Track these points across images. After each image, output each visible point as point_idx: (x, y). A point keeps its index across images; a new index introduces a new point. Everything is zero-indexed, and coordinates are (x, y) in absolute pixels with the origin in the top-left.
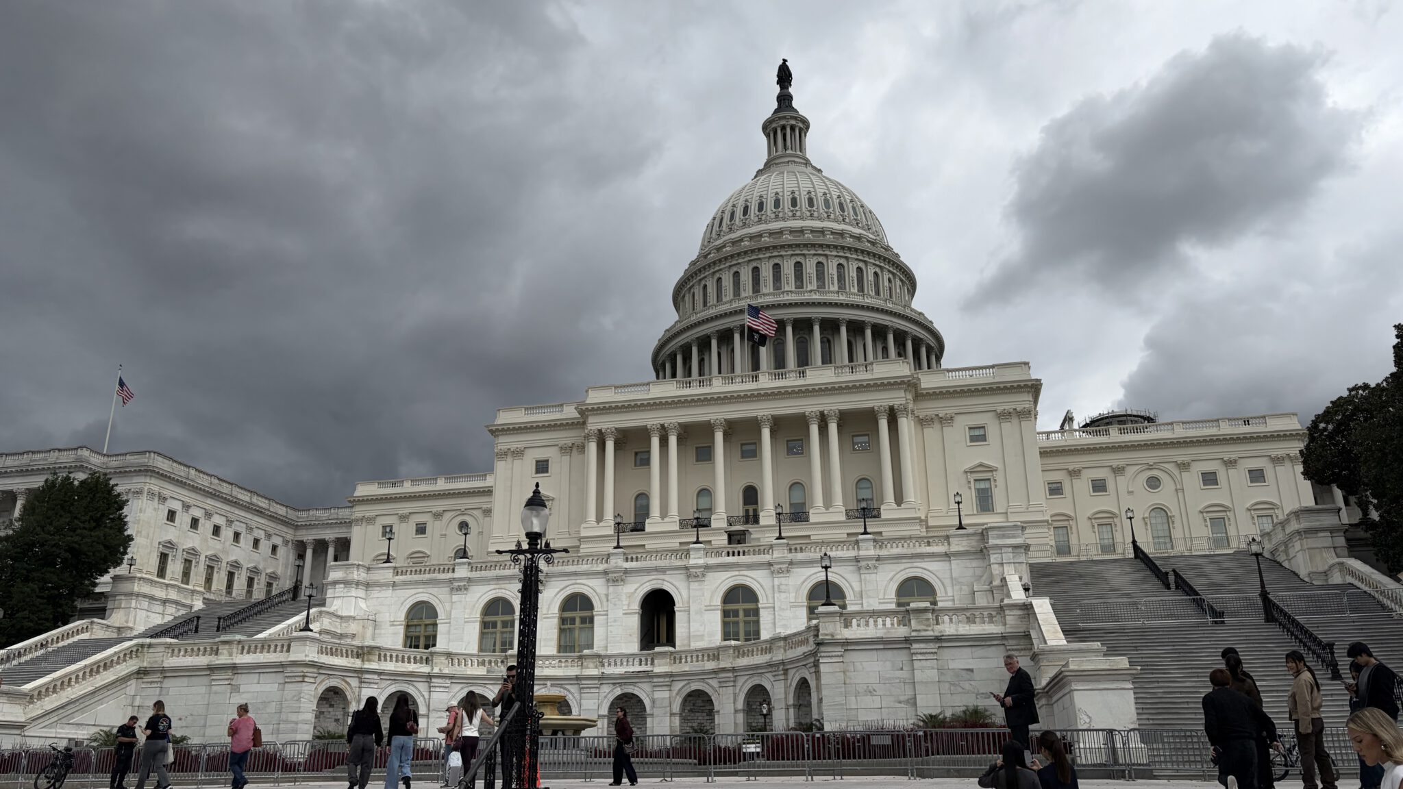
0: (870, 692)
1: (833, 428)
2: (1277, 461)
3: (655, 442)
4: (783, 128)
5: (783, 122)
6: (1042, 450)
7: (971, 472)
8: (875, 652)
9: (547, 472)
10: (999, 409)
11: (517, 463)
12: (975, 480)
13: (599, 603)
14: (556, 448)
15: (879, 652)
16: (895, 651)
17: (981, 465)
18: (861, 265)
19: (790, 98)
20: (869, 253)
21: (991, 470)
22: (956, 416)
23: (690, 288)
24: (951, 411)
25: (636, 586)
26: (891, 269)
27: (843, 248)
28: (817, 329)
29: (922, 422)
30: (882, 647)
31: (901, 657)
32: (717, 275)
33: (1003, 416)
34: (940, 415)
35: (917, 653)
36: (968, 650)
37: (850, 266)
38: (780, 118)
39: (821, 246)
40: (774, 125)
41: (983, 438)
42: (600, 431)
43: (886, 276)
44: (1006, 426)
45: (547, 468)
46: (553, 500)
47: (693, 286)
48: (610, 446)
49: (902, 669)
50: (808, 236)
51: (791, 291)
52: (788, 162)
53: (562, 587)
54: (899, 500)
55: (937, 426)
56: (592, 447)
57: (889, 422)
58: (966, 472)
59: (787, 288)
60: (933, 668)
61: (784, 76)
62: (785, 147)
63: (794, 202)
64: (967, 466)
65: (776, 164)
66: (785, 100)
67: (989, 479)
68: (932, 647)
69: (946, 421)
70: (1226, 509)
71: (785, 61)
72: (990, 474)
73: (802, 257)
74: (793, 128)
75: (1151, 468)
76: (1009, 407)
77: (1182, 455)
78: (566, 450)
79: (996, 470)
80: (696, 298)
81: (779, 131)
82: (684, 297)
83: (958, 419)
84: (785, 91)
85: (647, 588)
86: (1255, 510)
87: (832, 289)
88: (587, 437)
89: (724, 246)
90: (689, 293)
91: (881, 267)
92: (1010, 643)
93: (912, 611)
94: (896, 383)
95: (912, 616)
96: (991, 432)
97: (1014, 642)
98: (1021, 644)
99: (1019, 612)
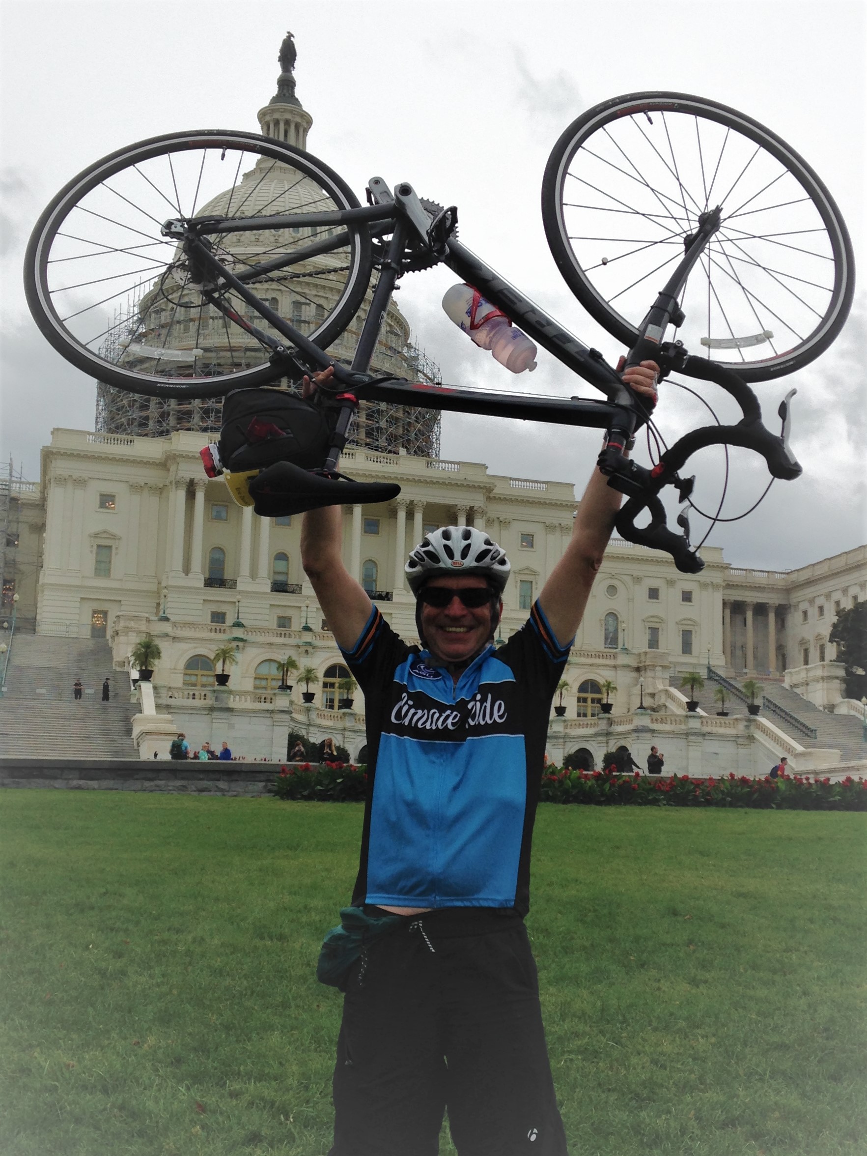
1: (419, 517)
2: (703, 586)
7: (517, 573)
8: (668, 739)
9: (113, 508)
10: (548, 521)
11: (79, 493)
12: (520, 581)
14: (125, 485)
15: (670, 739)
16: (678, 740)
17: (527, 568)
19: (292, 85)
22: (514, 522)
24: (509, 517)
30: (672, 736)
31: (682, 743)
33: (550, 528)
34: (501, 519)
35: (691, 742)
36: (718, 743)
41: (531, 545)
42: (189, 480)
44: (551, 537)
45: (113, 504)
46: (119, 539)
48: (200, 496)
49: (681, 750)
55: (497, 528)
56: (181, 495)
57: (467, 519)
60: (698, 751)
61: (288, 55)
66: (287, 85)
67: (531, 582)
68: (700, 739)
69: (504, 523)
70: (662, 621)
71: (290, 35)
72: (534, 577)
75: (612, 577)
76: (556, 522)
77: (637, 570)
78: (136, 488)
83: (514, 525)
84: (288, 74)
86: (681, 624)
88: (177, 484)
92: (740, 741)
93: (690, 717)
94: (479, 487)
95: (690, 720)
96: (538, 541)
97: (742, 740)
98: (746, 742)
99: (745, 723)
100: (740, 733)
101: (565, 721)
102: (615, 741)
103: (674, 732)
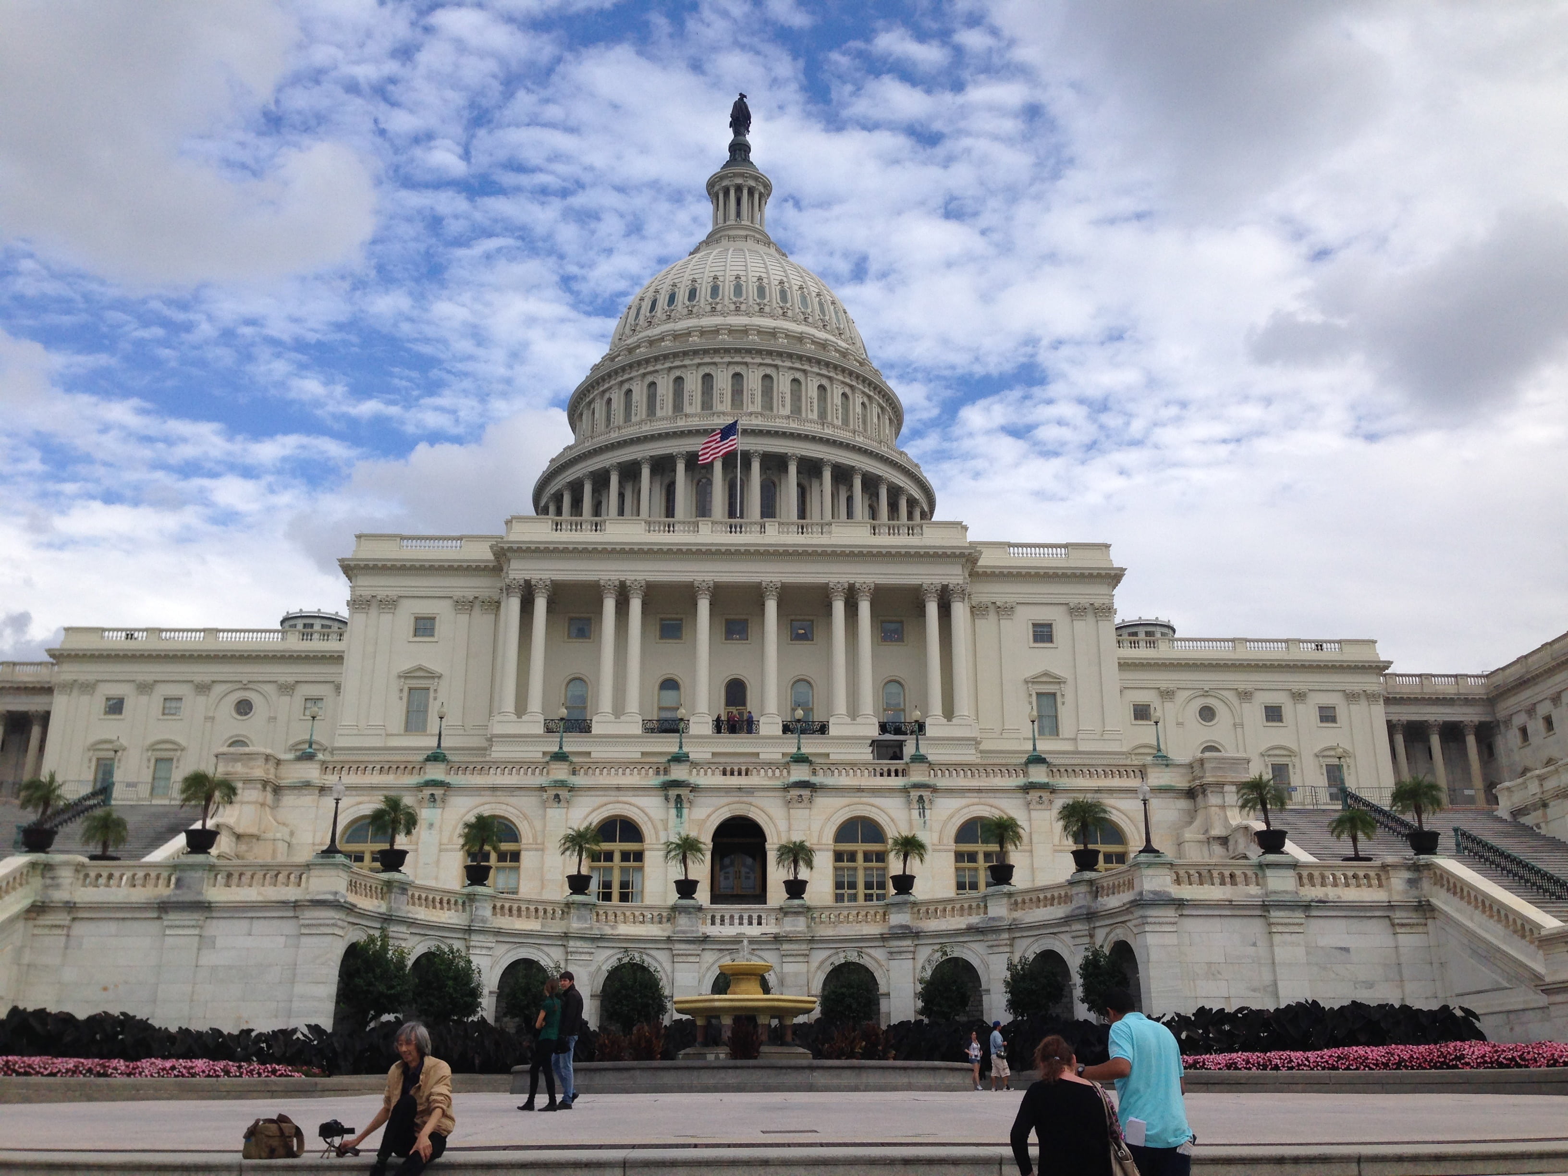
0: (1213, 975)
1: (864, 608)
2: (1351, 697)
3: (609, 605)
4: (739, 189)
5: (739, 181)
6: (1122, 661)
7: (1033, 682)
8: (1218, 919)
9: (432, 636)
10: (1073, 601)
11: (386, 618)
12: (1038, 694)
13: (653, 831)
14: (448, 603)
15: (1224, 920)
16: (1245, 920)
17: (1046, 674)
18: (847, 390)
19: (746, 148)
20: (858, 377)
21: (1059, 681)
22: (1019, 607)
23: (604, 392)
24: (1012, 600)
25: (709, 810)
26: (881, 401)
27: (827, 365)
28: (793, 469)
29: (977, 611)
30: (1228, 913)
31: (1256, 927)
32: (650, 379)
33: (1076, 612)
34: (998, 603)
35: (1278, 924)
36: (1342, 923)
37: (835, 391)
38: (735, 175)
39: (800, 358)
40: (725, 183)
41: (1049, 638)
42: (528, 583)
43: (876, 410)
44: (1079, 625)
45: (433, 629)
46: (439, 677)
47: (610, 388)
48: (540, 605)
49: (1254, 945)
50: (782, 341)
51: (756, 413)
52: (746, 237)
53: (596, 805)
54: (949, 713)
55: (992, 616)
56: (513, 605)
57: (940, 607)
58: (1026, 682)
59: (751, 409)
60: (1299, 945)
61: (741, 117)
62: (738, 214)
63: (761, 291)
64: (1030, 673)
65: (729, 237)
66: (740, 150)
67: (1054, 694)
68: (1299, 915)
69: (1004, 611)
70: (1291, 753)
71: (742, 96)
72: (1057, 687)
73: (773, 369)
74: (751, 192)
75: (1206, 694)
76: (1084, 601)
77: (1243, 681)
78: (464, 605)
79: (1065, 682)
80: (614, 405)
81: (732, 193)
82: (590, 403)
83: (1020, 611)
84: (740, 138)
85: (725, 814)
86: (1324, 756)
87: (810, 417)
88: (508, 589)
89: (662, 339)
90: (602, 398)
91: (869, 397)
92: (1399, 916)
93: (1269, 865)
94: (954, 555)
95: (1269, 872)
96: (1061, 631)
97: (1404, 914)
98: (1413, 917)
99: (1407, 875)
100: (1396, 898)
101: (1010, 895)
102: (1107, 929)
103: (1230, 904)
